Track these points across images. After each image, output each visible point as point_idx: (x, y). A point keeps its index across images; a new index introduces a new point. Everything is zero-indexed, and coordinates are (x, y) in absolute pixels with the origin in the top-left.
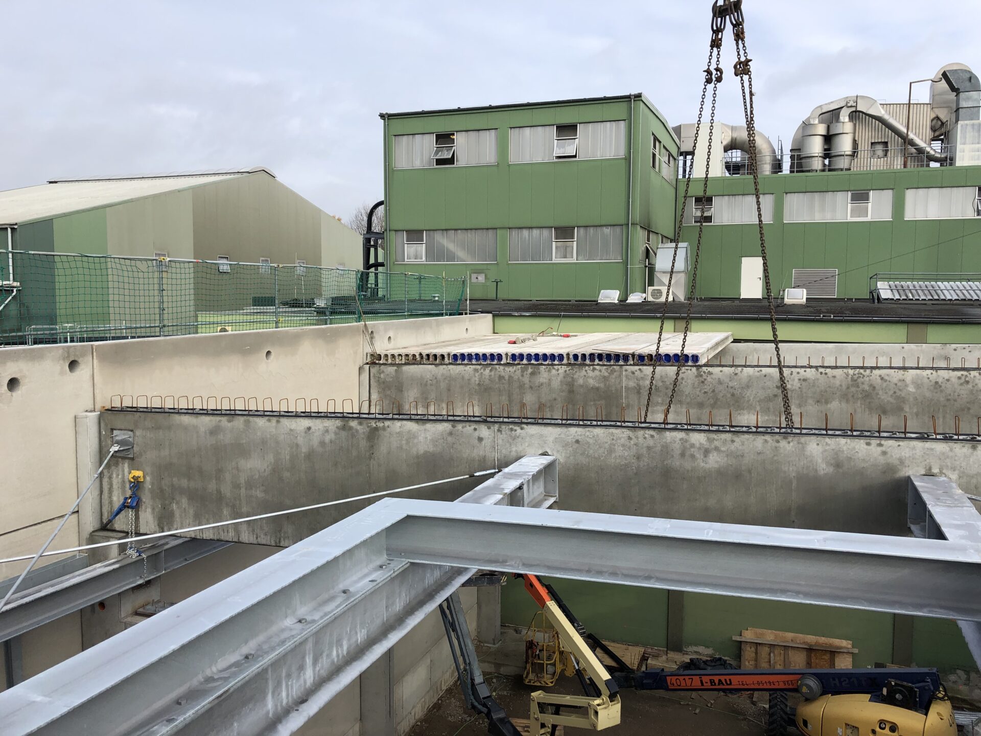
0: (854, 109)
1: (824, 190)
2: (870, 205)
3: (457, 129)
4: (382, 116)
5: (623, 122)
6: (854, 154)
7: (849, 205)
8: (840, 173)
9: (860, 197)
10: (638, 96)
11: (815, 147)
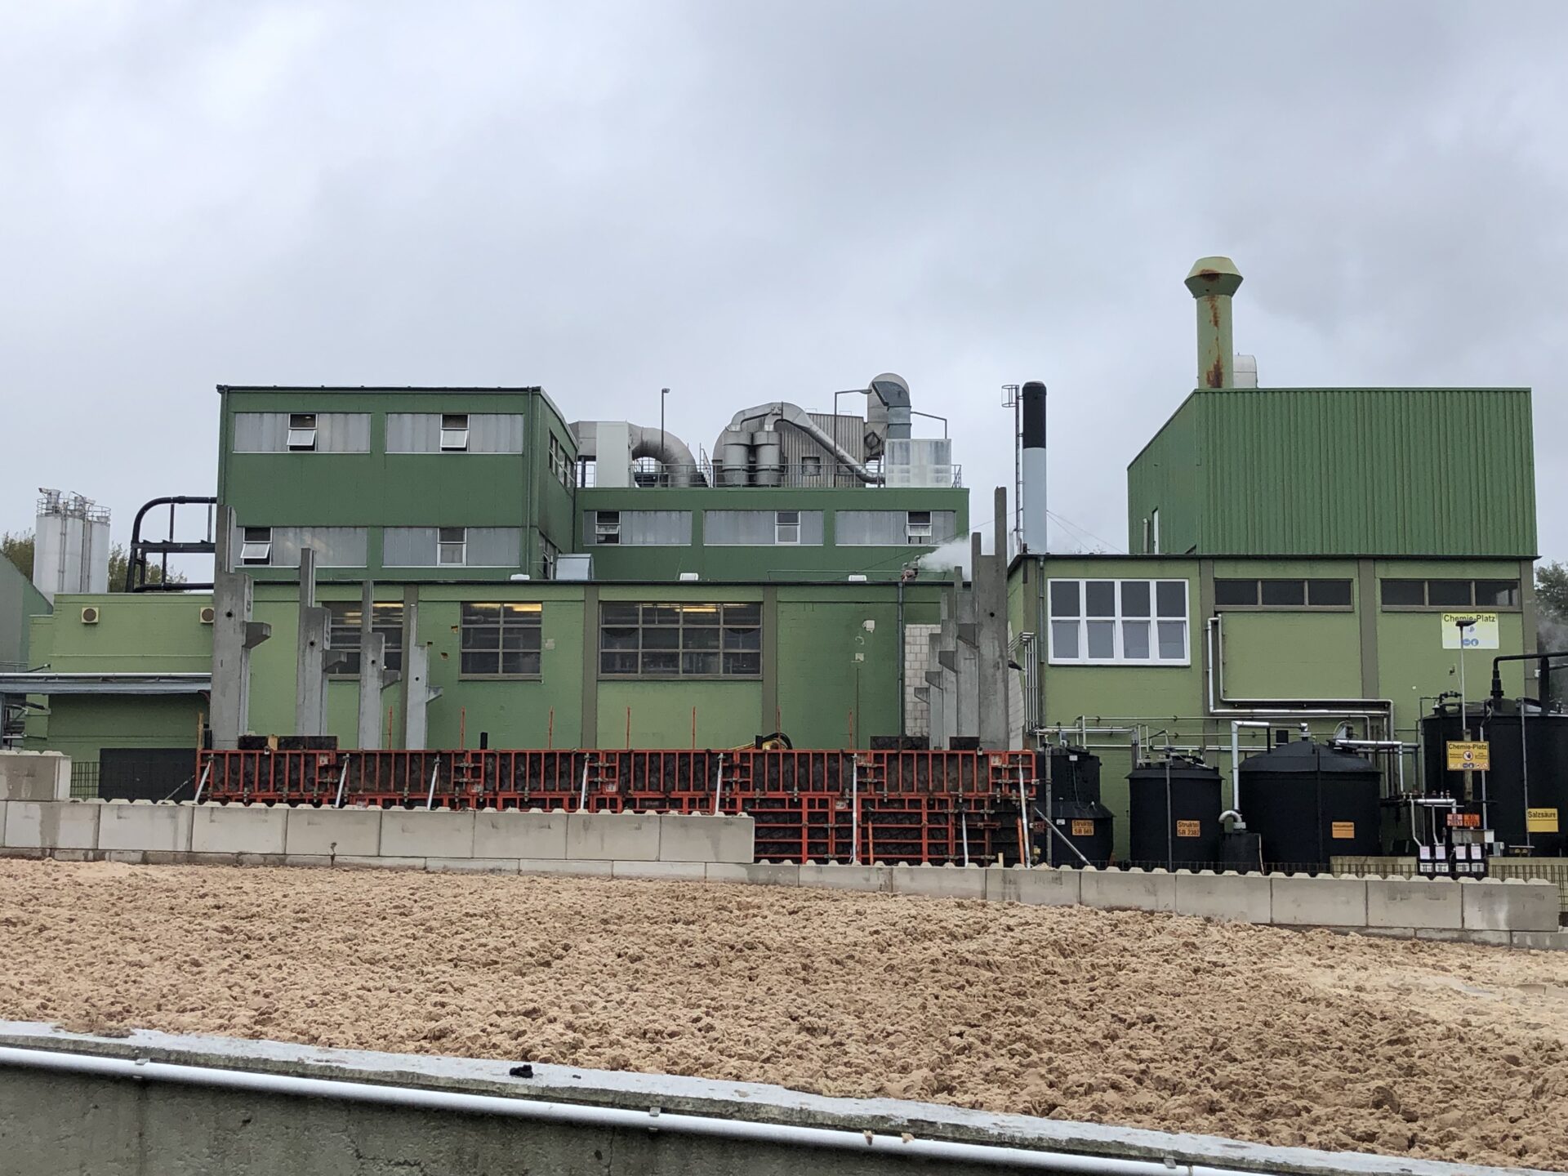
0: (779, 417)
1: (749, 508)
2: (799, 527)
3: (319, 410)
4: (220, 388)
5: (519, 416)
6: (782, 469)
7: (777, 527)
8: (767, 489)
9: (788, 518)
10: (538, 389)
11: (736, 458)
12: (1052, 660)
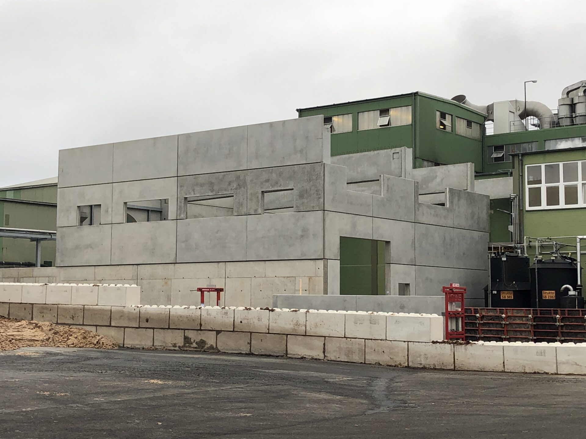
3: (333, 115)
4: (297, 110)
5: (410, 107)
8: (580, 126)
11: (565, 112)
12: (528, 208)
